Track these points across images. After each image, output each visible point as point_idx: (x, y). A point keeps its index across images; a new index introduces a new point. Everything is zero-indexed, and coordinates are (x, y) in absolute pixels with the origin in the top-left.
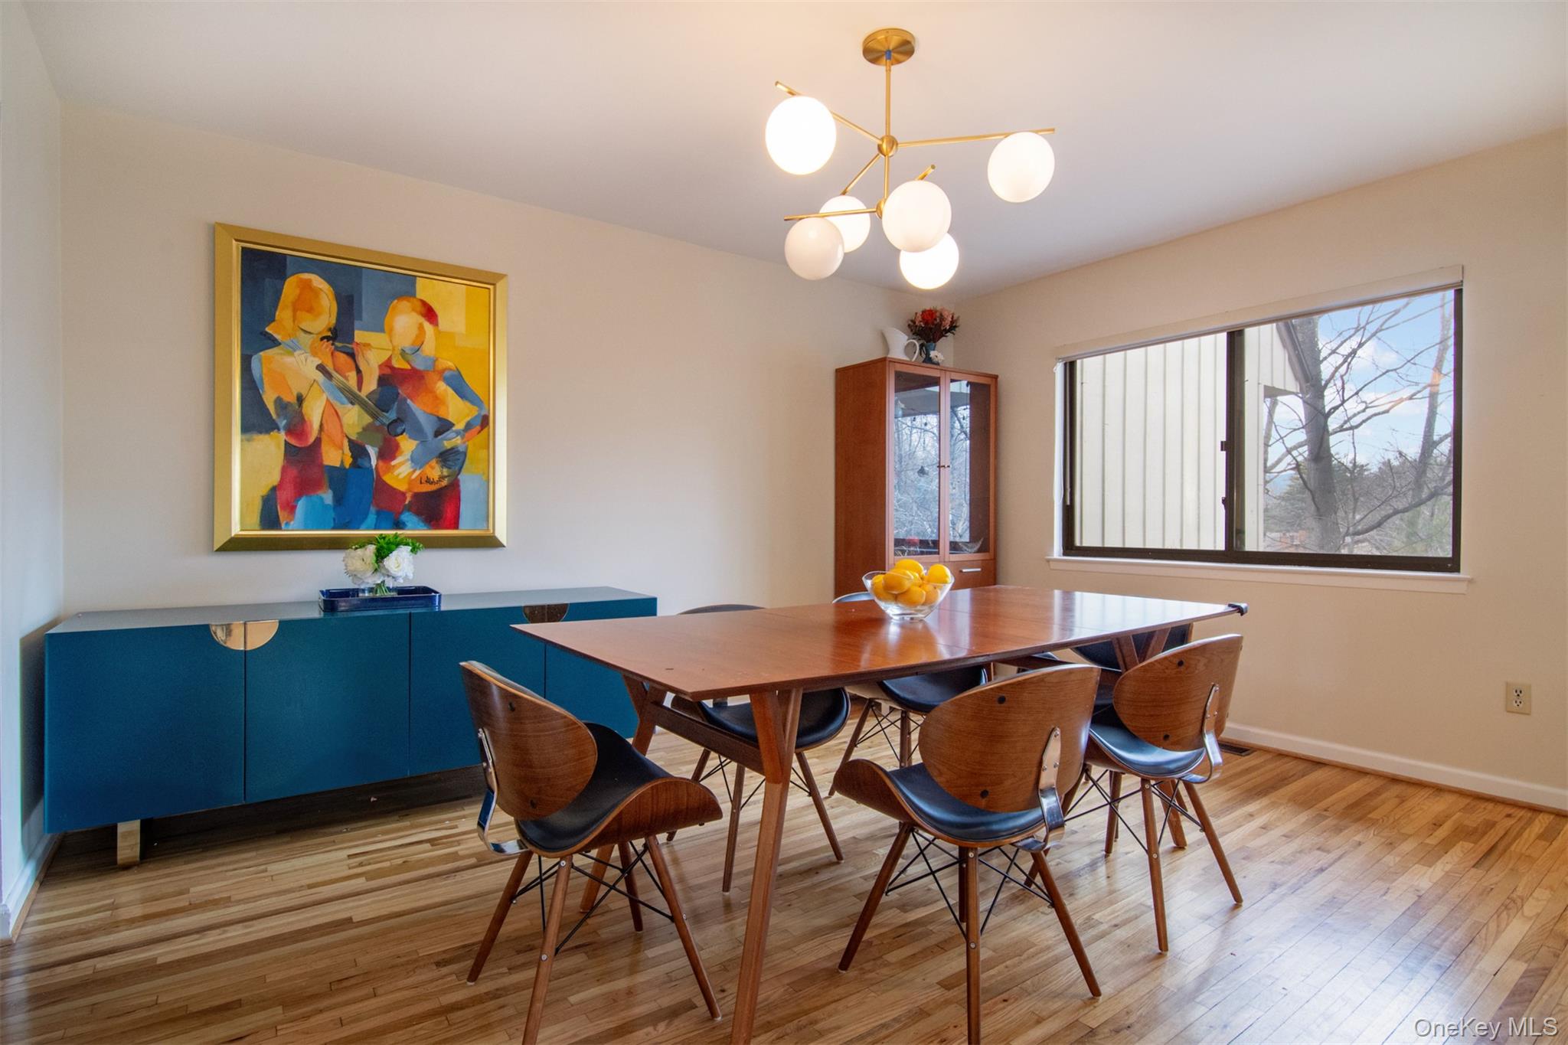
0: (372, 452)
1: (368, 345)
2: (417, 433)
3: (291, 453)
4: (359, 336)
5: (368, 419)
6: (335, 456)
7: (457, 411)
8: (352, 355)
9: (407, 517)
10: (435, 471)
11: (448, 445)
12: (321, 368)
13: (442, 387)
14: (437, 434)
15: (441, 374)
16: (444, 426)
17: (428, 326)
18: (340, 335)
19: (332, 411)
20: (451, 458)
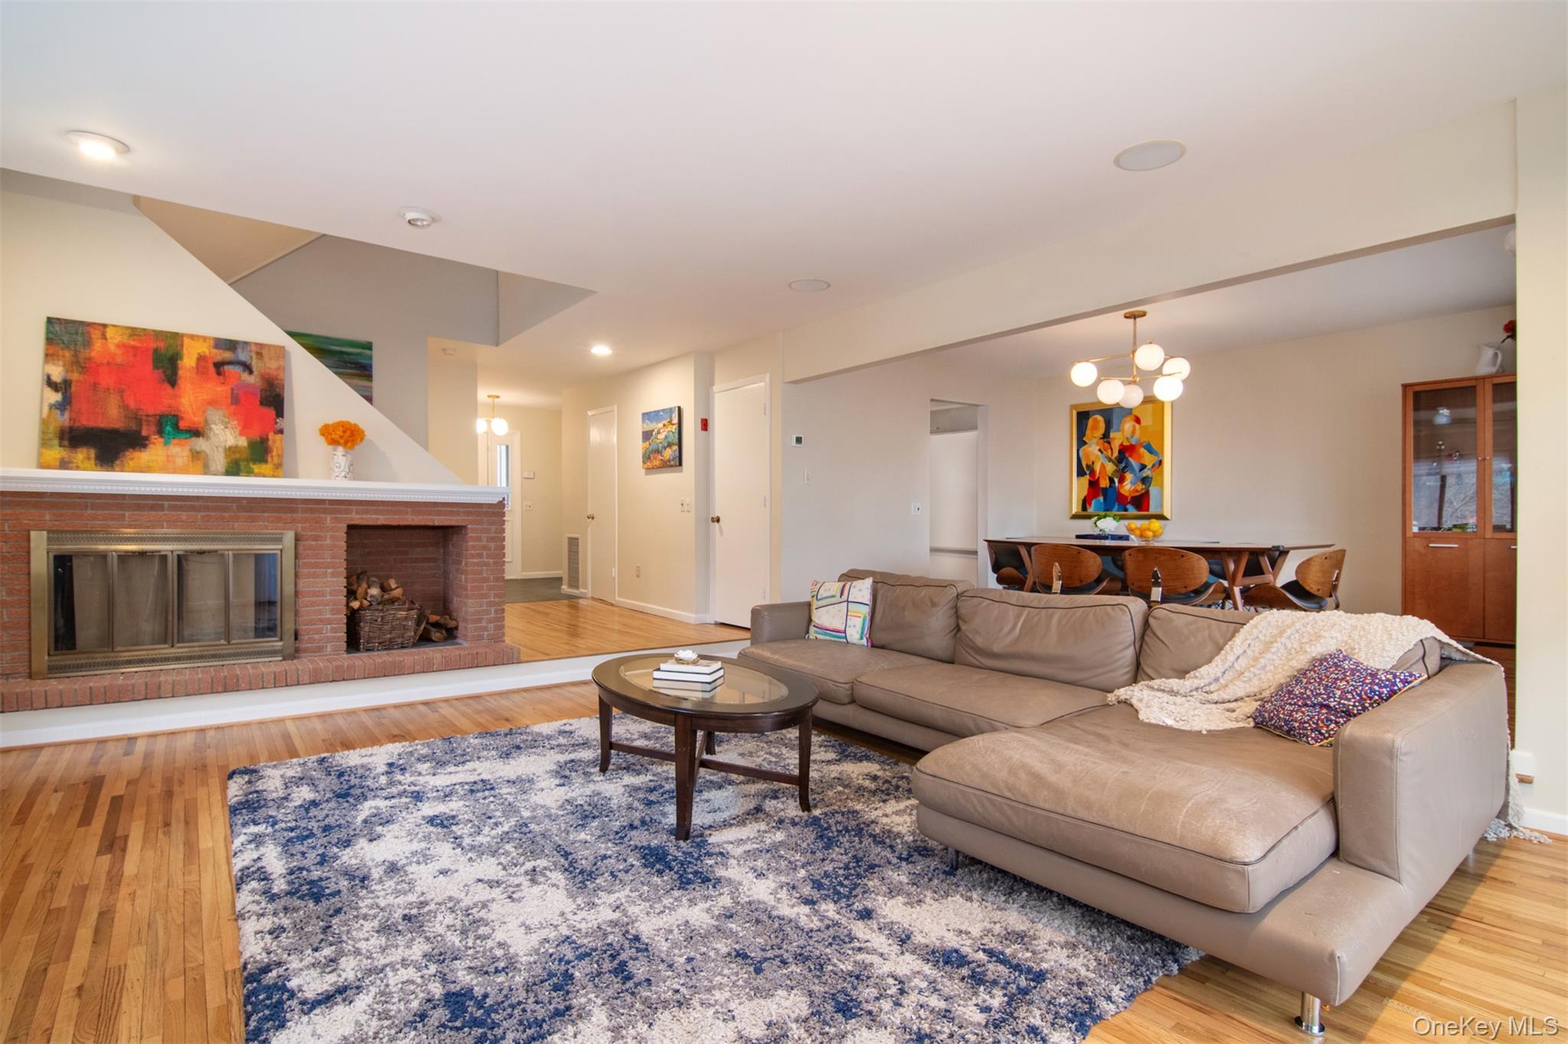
0: (1116, 480)
1: (1115, 438)
2: (1133, 471)
3: (1090, 482)
4: (1112, 435)
5: (1115, 467)
6: (1104, 483)
7: (1148, 459)
8: (1109, 443)
9: (1129, 507)
10: (1140, 487)
11: (1144, 475)
12: (1100, 450)
13: (1142, 450)
14: (1141, 470)
15: (1141, 445)
16: (1143, 467)
17: (1137, 426)
18: (1106, 436)
19: (1103, 467)
20: (1145, 480)
